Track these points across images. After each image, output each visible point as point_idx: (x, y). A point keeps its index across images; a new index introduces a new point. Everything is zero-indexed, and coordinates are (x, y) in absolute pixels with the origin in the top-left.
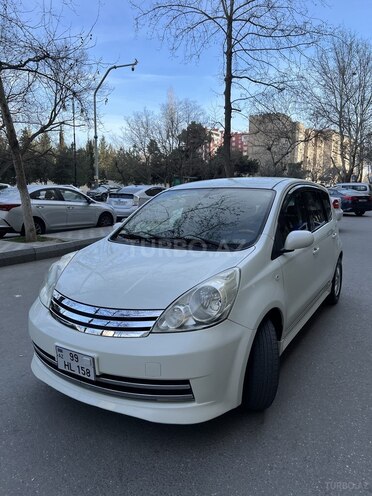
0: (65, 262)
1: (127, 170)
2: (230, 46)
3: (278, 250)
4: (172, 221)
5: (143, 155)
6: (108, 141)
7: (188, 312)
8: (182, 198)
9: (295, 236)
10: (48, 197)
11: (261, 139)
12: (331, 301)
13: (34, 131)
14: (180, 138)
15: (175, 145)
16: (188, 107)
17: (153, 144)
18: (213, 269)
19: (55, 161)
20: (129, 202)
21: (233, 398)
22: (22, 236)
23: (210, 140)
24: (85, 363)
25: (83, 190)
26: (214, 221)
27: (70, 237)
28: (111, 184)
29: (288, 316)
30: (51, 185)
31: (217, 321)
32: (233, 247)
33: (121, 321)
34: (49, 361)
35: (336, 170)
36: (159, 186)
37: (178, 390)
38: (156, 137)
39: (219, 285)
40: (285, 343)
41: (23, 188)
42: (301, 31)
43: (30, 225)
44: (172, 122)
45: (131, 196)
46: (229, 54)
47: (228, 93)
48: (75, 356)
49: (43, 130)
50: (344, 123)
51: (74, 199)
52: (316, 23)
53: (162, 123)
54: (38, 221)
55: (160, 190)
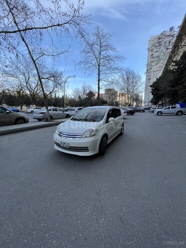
0: (61, 125)
1: (73, 103)
2: (99, 72)
3: (107, 122)
4: (85, 116)
5: (77, 99)
6: (68, 96)
7: (88, 134)
8: (87, 111)
9: (111, 119)
10: (53, 111)
11: (107, 95)
12: (121, 134)
13: (48, 93)
14: (87, 95)
15: (85, 97)
16: (89, 87)
17: (80, 96)
18: (93, 126)
19: (54, 101)
20: (74, 111)
21: (97, 151)
22: (47, 120)
23: (95, 95)
24: (67, 144)
25: (62, 108)
26: (95, 116)
27: (59, 120)
28: (69, 107)
29: (109, 136)
30: (53, 107)
31: (93, 136)
32: (98, 121)
33: (74, 136)
34: (58, 145)
35: (127, 103)
36: (81, 107)
37: (85, 149)
38: (81, 95)
39: (94, 129)
40: (109, 142)
41: (47, 108)
42: (117, 69)
43: (49, 118)
44: (85, 91)
45: (74, 110)
46: (99, 74)
47: (99, 84)
48: (64, 143)
49: (51, 93)
50: (128, 91)
51: (59, 111)
52: (120, 67)
53: (82, 91)
54: (51, 116)
55: (82, 109)
